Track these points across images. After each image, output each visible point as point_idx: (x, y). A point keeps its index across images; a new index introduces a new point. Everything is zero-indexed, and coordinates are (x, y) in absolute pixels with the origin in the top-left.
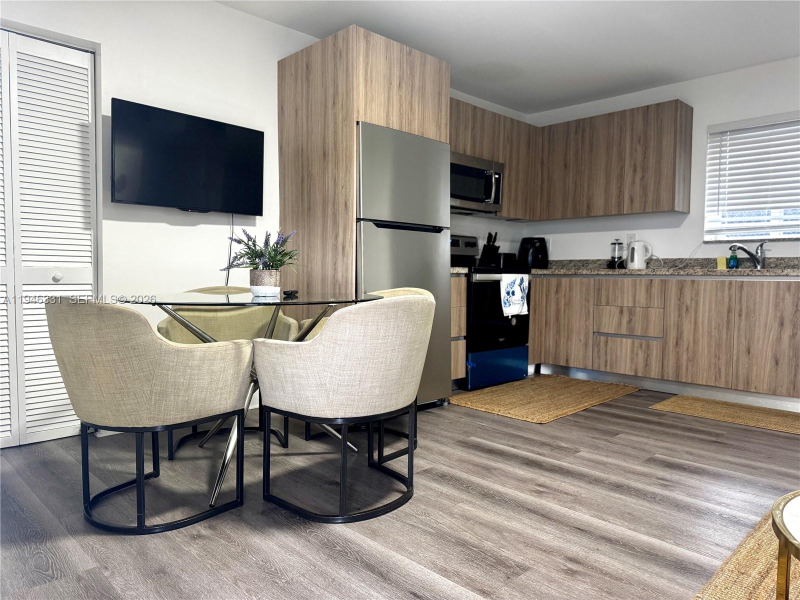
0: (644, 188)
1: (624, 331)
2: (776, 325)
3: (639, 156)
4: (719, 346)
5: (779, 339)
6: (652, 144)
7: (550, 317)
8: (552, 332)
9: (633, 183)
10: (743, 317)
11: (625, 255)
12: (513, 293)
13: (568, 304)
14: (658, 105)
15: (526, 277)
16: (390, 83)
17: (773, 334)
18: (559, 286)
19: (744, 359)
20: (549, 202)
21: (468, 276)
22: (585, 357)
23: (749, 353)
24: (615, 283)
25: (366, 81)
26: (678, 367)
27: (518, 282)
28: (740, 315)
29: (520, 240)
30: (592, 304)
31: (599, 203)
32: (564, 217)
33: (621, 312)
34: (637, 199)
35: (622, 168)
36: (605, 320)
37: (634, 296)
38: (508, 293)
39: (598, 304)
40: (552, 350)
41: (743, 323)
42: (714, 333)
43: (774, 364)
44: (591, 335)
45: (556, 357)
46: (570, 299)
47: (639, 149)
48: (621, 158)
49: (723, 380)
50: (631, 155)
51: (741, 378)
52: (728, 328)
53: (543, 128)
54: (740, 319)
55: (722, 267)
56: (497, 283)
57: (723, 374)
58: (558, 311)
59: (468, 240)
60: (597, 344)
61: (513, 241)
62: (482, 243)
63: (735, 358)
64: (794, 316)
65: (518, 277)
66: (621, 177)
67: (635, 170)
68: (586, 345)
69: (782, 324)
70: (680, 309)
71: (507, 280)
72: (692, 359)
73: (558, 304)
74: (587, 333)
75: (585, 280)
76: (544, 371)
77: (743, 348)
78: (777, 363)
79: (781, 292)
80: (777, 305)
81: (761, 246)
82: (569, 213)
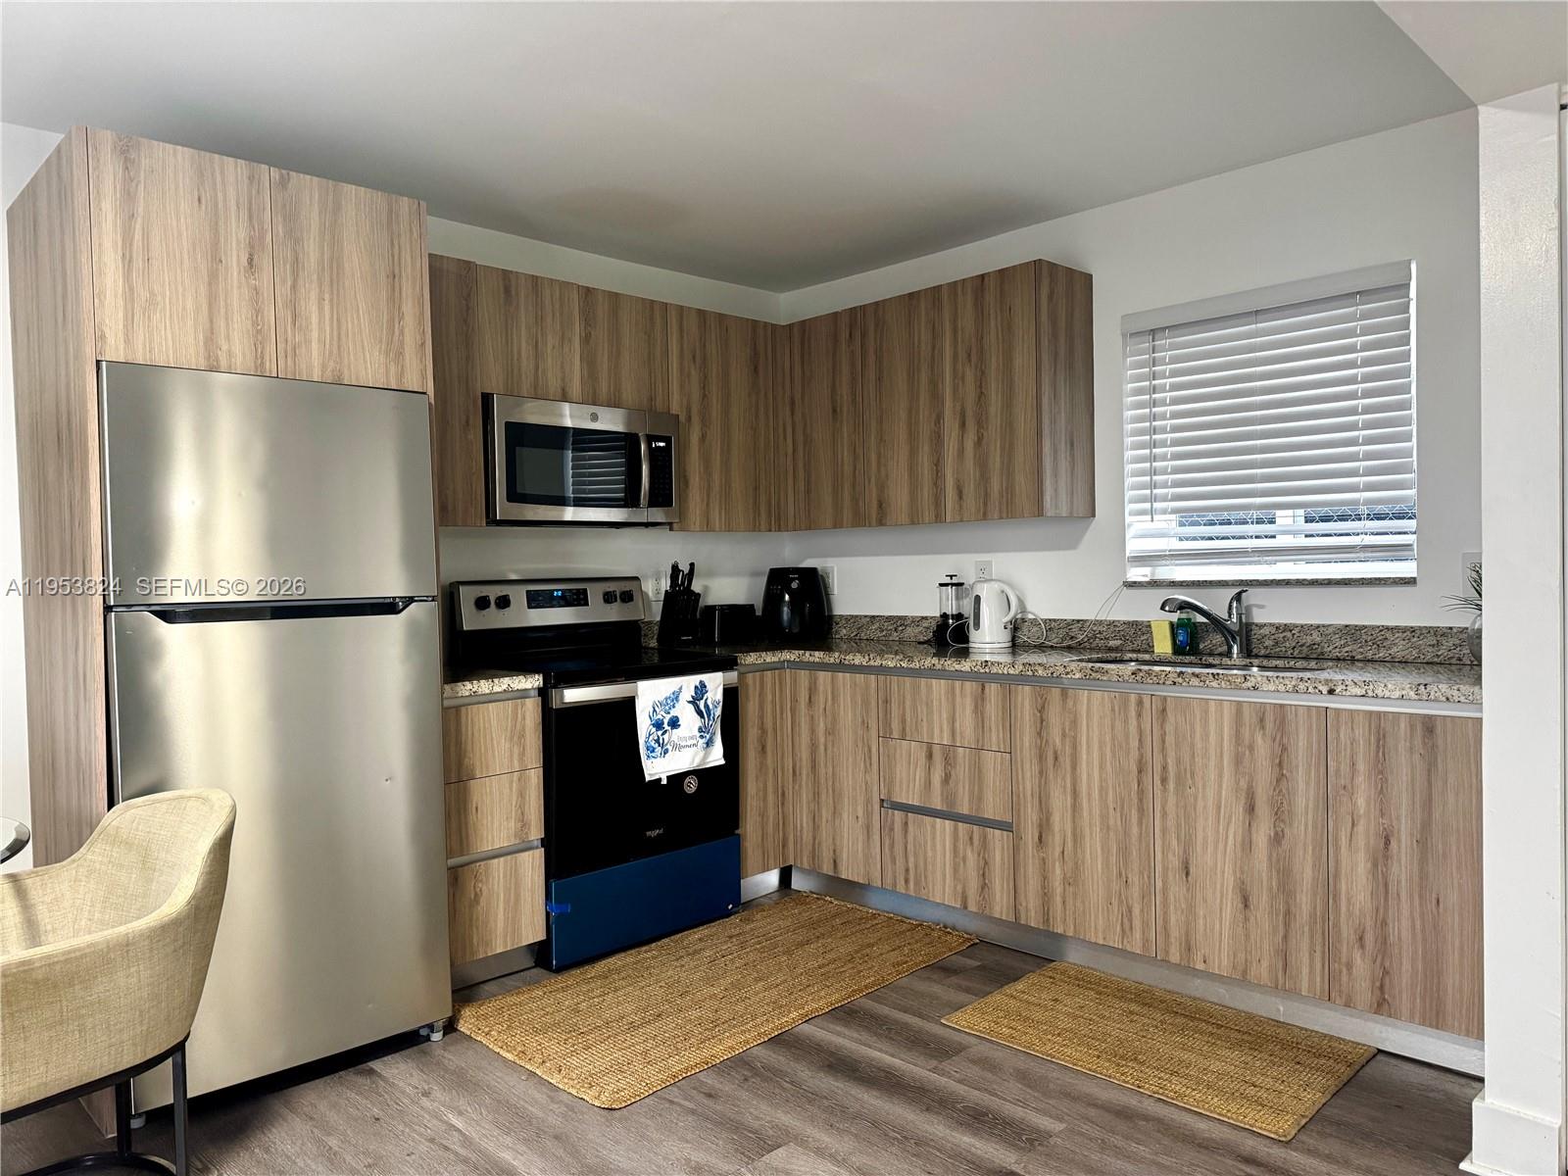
0: (982, 464)
1: (937, 803)
2: (1239, 810)
3: (970, 389)
4: (1124, 851)
5: (1247, 845)
6: (994, 362)
7: (801, 759)
8: (805, 795)
9: (961, 451)
10: (1171, 786)
12: (674, 723)
13: (831, 731)
14: (1002, 272)
15: (715, 683)
17: (1234, 834)
18: (812, 690)
19: (1177, 890)
20: (808, 491)
21: (543, 693)
22: (867, 857)
23: (1187, 874)
24: (916, 690)
25: (127, 261)
26: (1046, 896)
27: (688, 693)
28: (1164, 780)
30: (874, 733)
31: (899, 496)
32: (837, 524)
33: (930, 756)
34: (970, 491)
35: (939, 419)
36: (901, 771)
37: (952, 720)
38: (658, 725)
39: (886, 735)
40: (807, 836)
41: (1172, 800)
42: (1114, 819)
43: (1241, 906)
44: (877, 806)
45: (814, 855)
46: (835, 720)
47: (970, 375)
48: (936, 397)
49: (1138, 935)
50: (955, 390)
51: (1175, 933)
52: (1141, 810)
53: (791, 326)
54: (1165, 788)
55: (1163, 646)
57: (1137, 923)
58: (814, 747)
59: (611, 587)
60: (887, 828)
61: (755, 574)
63: (1159, 884)
64: (1274, 790)
65: (688, 683)
66: (938, 439)
67: (963, 425)
68: (868, 828)
69: (1251, 809)
70: (1041, 758)
72: (1072, 880)
73: (813, 731)
74: (868, 802)
75: (860, 678)
76: (798, 882)
77: (1175, 862)
78: (1246, 903)
79: (1246, 733)
80: (1238, 761)
81: (1238, 597)
82: (847, 514)
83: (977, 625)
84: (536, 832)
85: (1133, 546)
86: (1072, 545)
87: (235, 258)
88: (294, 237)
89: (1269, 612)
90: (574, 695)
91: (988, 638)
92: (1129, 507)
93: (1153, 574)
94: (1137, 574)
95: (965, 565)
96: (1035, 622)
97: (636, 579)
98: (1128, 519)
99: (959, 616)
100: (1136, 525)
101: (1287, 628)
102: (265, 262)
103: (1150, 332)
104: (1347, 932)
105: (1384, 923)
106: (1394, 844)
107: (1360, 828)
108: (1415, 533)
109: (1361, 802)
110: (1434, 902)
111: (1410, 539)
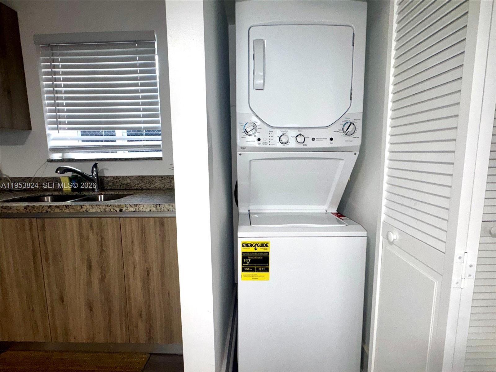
2: (85, 268)
5: (89, 283)
10: (50, 261)
19: (58, 309)
23: (63, 301)
28: (47, 260)
43: (89, 311)
49: (41, 333)
51: (59, 331)
52: (37, 276)
54: (48, 263)
57: (41, 329)
63: (50, 308)
64: (100, 257)
69: (90, 267)
77: (56, 297)
78: (91, 309)
80: (82, 246)
81: (95, 166)
85: (51, 144)
86: (22, 143)
92: (47, 126)
93: (63, 156)
96: (7, 179)
98: (48, 132)
101: (117, 178)
104: (135, 313)
105: (149, 306)
106: (151, 274)
107: (137, 269)
108: (161, 141)
109: (137, 258)
110: (167, 294)
111: (159, 143)
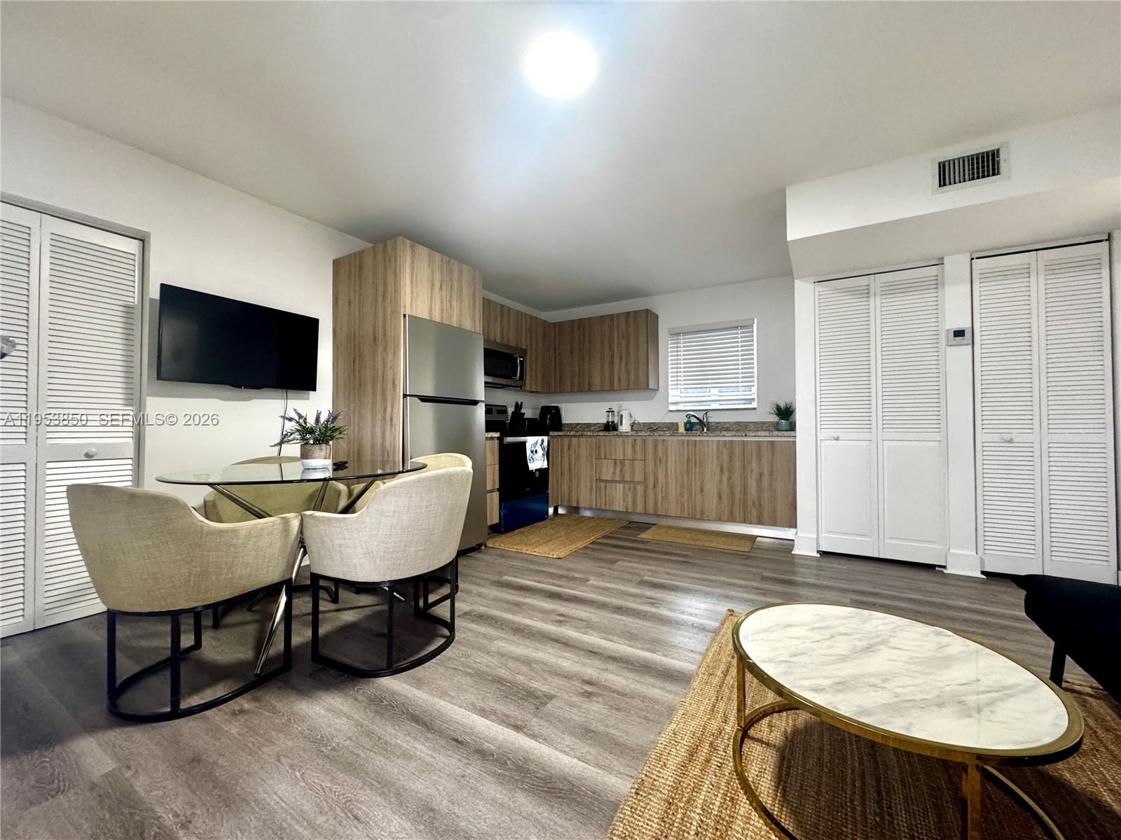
0: (628, 372)
1: (618, 478)
2: (718, 471)
3: (623, 347)
4: (682, 486)
5: (721, 481)
6: (632, 340)
7: (564, 469)
8: (566, 478)
9: (620, 368)
10: (697, 465)
11: (616, 420)
12: (536, 452)
13: (577, 458)
14: (635, 312)
15: (546, 438)
16: (433, 285)
17: (717, 478)
18: (570, 444)
19: (699, 497)
20: (561, 379)
21: (501, 439)
22: (591, 499)
23: (702, 491)
24: (610, 441)
25: (412, 282)
26: (656, 503)
27: (540, 442)
28: (695, 464)
29: (540, 407)
30: (594, 458)
31: (597, 382)
32: (572, 391)
33: (615, 464)
34: (623, 379)
35: (612, 356)
36: (604, 470)
37: (624, 451)
38: (532, 452)
39: (598, 458)
40: (566, 494)
41: (697, 469)
42: (679, 477)
44: (594, 481)
45: (569, 501)
46: (579, 454)
47: (624, 343)
48: (611, 349)
49: (686, 512)
50: (618, 347)
51: (698, 510)
52: (688, 474)
53: (554, 323)
54: (695, 466)
55: (682, 429)
56: (524, 444)
57: (686, 507)
58: (570, 464)
59: (500, 408)
60: (598, 489)
61: (535, 408)
62: (511, 410)
63: (693, 495)
64: (729, 464)
65: (540, 438)
66: (612, 362)
67: (621, 358)
68: (591, 490)
69: (722, 470)
70: (655, 461)
71: (531, 441)
72: (665, 498)
73: (570, 458)
74: (591, 481)
75: (589, 439)
76: (561, 511)
77: (698, 488)
78: (720, 498)
79: (720, 448)
80: (718, 457)
81: (706, 414)
82: (576, 387)
83: (621, 424)
84: (497, 486)
85: (671, 400)
86: (651, 399)
87: (437, 285)
88: (451, 279)
89: (714, 418)
90: (509, 440)
91: (625, 427)
92: (670, 387)
93: (678, 408)
94: (672, 408)
95: (614, 406)
96: (639, 424)
97: (505, 406)
98: (669, 391)
99: (613, 422)
100: (671, 392)
101: (719, 423)
102: (444, 287)
103: (675, 334)
104: (750, 503)
105: (760, 499)
106: (763, 476)
107: (754, 473)
109: (754, 466)
